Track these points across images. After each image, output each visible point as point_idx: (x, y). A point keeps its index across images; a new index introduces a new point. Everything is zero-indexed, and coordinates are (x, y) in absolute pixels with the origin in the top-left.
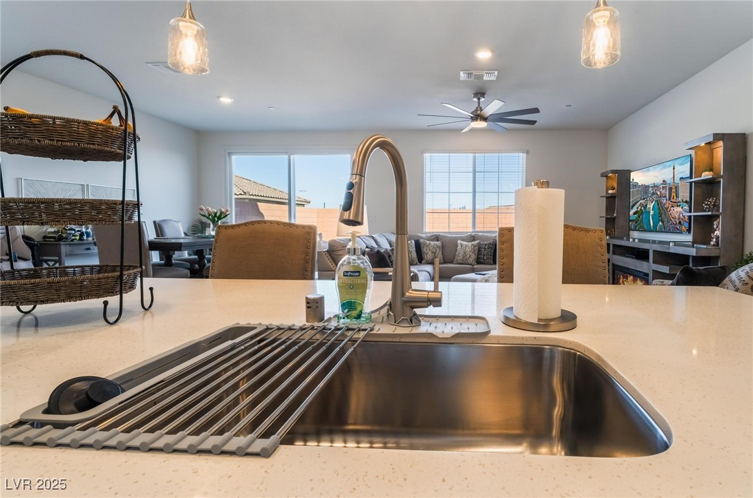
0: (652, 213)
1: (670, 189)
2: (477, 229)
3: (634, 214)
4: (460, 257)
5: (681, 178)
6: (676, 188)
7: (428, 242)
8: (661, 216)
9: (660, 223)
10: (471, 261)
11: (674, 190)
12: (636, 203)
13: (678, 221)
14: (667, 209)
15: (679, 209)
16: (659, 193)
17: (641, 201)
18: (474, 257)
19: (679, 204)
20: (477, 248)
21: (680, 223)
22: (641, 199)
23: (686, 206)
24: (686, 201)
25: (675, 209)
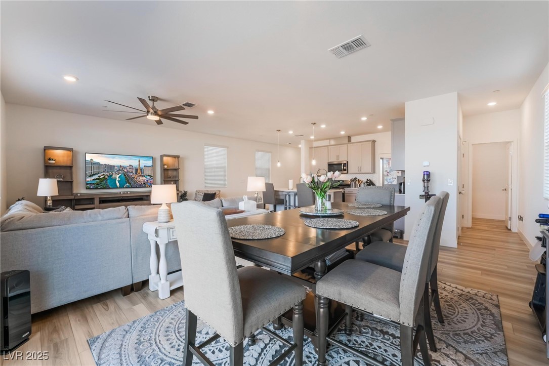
1: (136, 170)
3: (94, 180)
5: (144, 166)
6: (141, 169)
8: (128, 181)
9: (128, 184)
11: (139, 170)
12: (97, 174)
14: (133, 178)
15: (144, 178)
16: (125, 170)
19: (144, 176)
21: (144, 183)
22: (104, 172)
23: (149, 177)
24: (149, 175)
25: (141, 178)
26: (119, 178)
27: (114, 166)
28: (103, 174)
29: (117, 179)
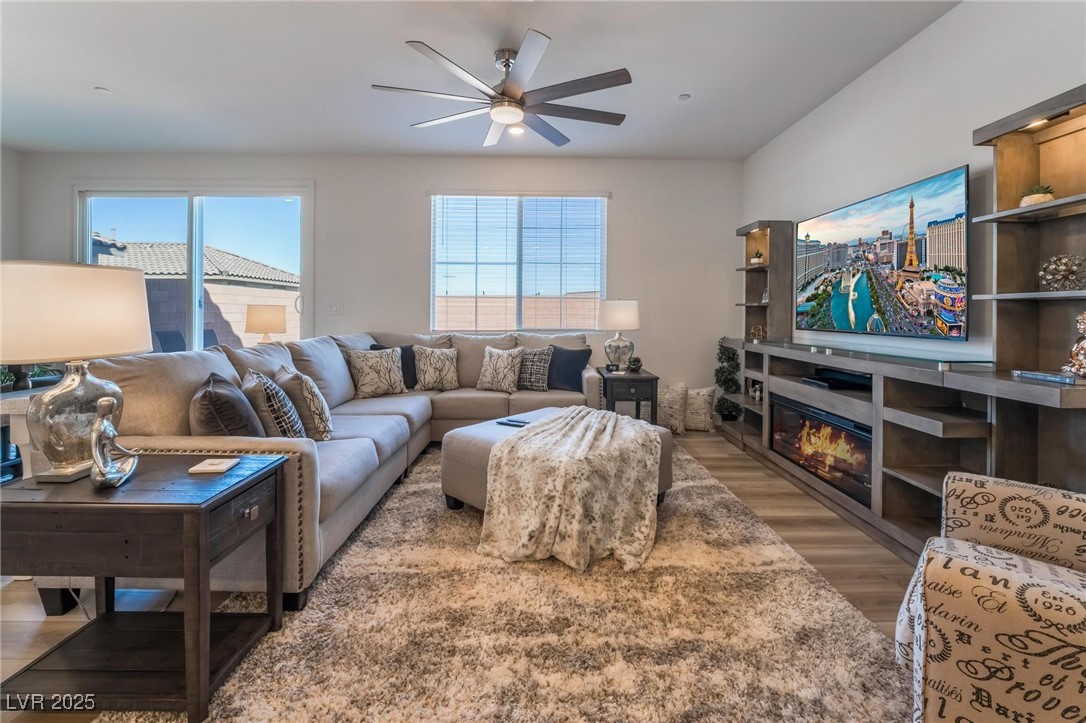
0: (853, 296)
1: (903, 247)
2: (524, 326)
3: (809, 300)
4: (486, 377)
5: (930, 224)
6: (918, 243)
7: (429, 350)
8: (877, 302)
9: (876, 316)
10: (505, 385)
11: (912, 248)
12: (813, 280)
13: (923, 311)
14: (893, 286)
15: (928, 285)
16: (871, 256)
17: (826, 276)
18: (511, 377)
19: (926, 275)
20: (518, 360)
21: (929, 313)
22: (826, 271)
23: (947, 280)
24: (947, 269)
25: (915, 285)
26: (854, 290)
27: (846, 246)
28: (822, 278)
29: (852, 294)
